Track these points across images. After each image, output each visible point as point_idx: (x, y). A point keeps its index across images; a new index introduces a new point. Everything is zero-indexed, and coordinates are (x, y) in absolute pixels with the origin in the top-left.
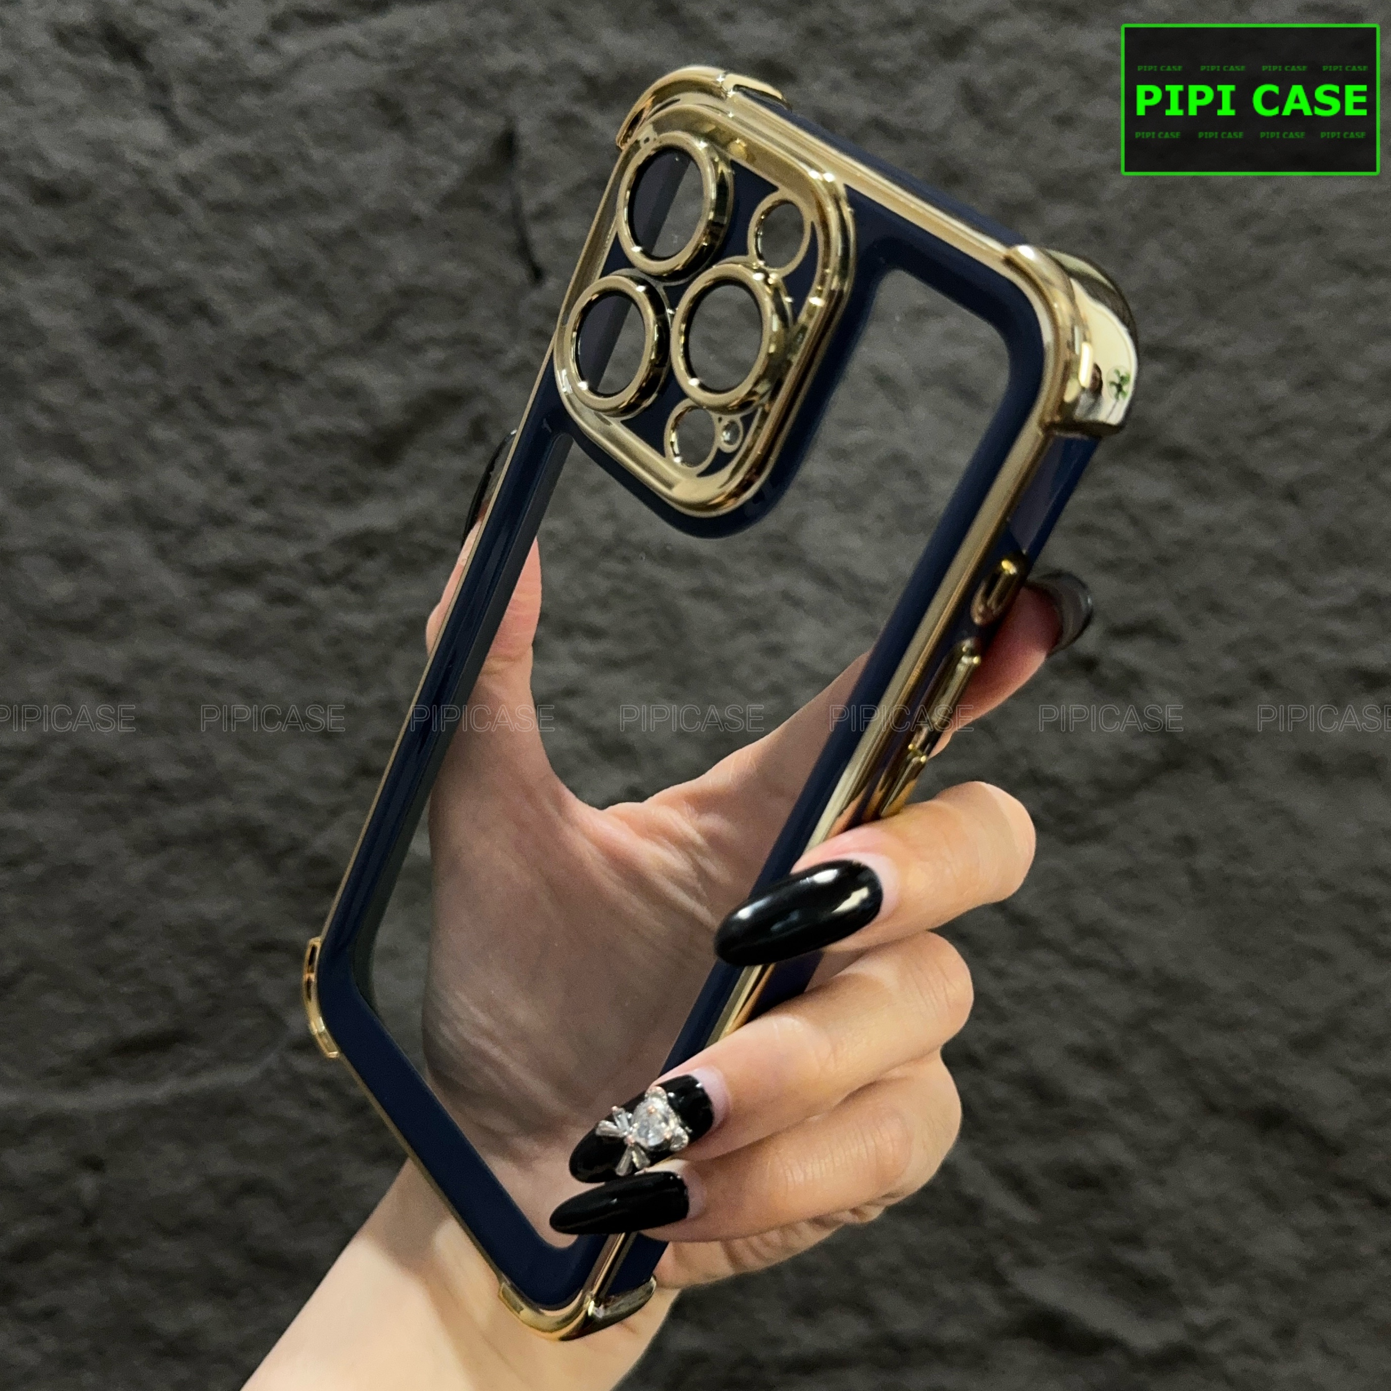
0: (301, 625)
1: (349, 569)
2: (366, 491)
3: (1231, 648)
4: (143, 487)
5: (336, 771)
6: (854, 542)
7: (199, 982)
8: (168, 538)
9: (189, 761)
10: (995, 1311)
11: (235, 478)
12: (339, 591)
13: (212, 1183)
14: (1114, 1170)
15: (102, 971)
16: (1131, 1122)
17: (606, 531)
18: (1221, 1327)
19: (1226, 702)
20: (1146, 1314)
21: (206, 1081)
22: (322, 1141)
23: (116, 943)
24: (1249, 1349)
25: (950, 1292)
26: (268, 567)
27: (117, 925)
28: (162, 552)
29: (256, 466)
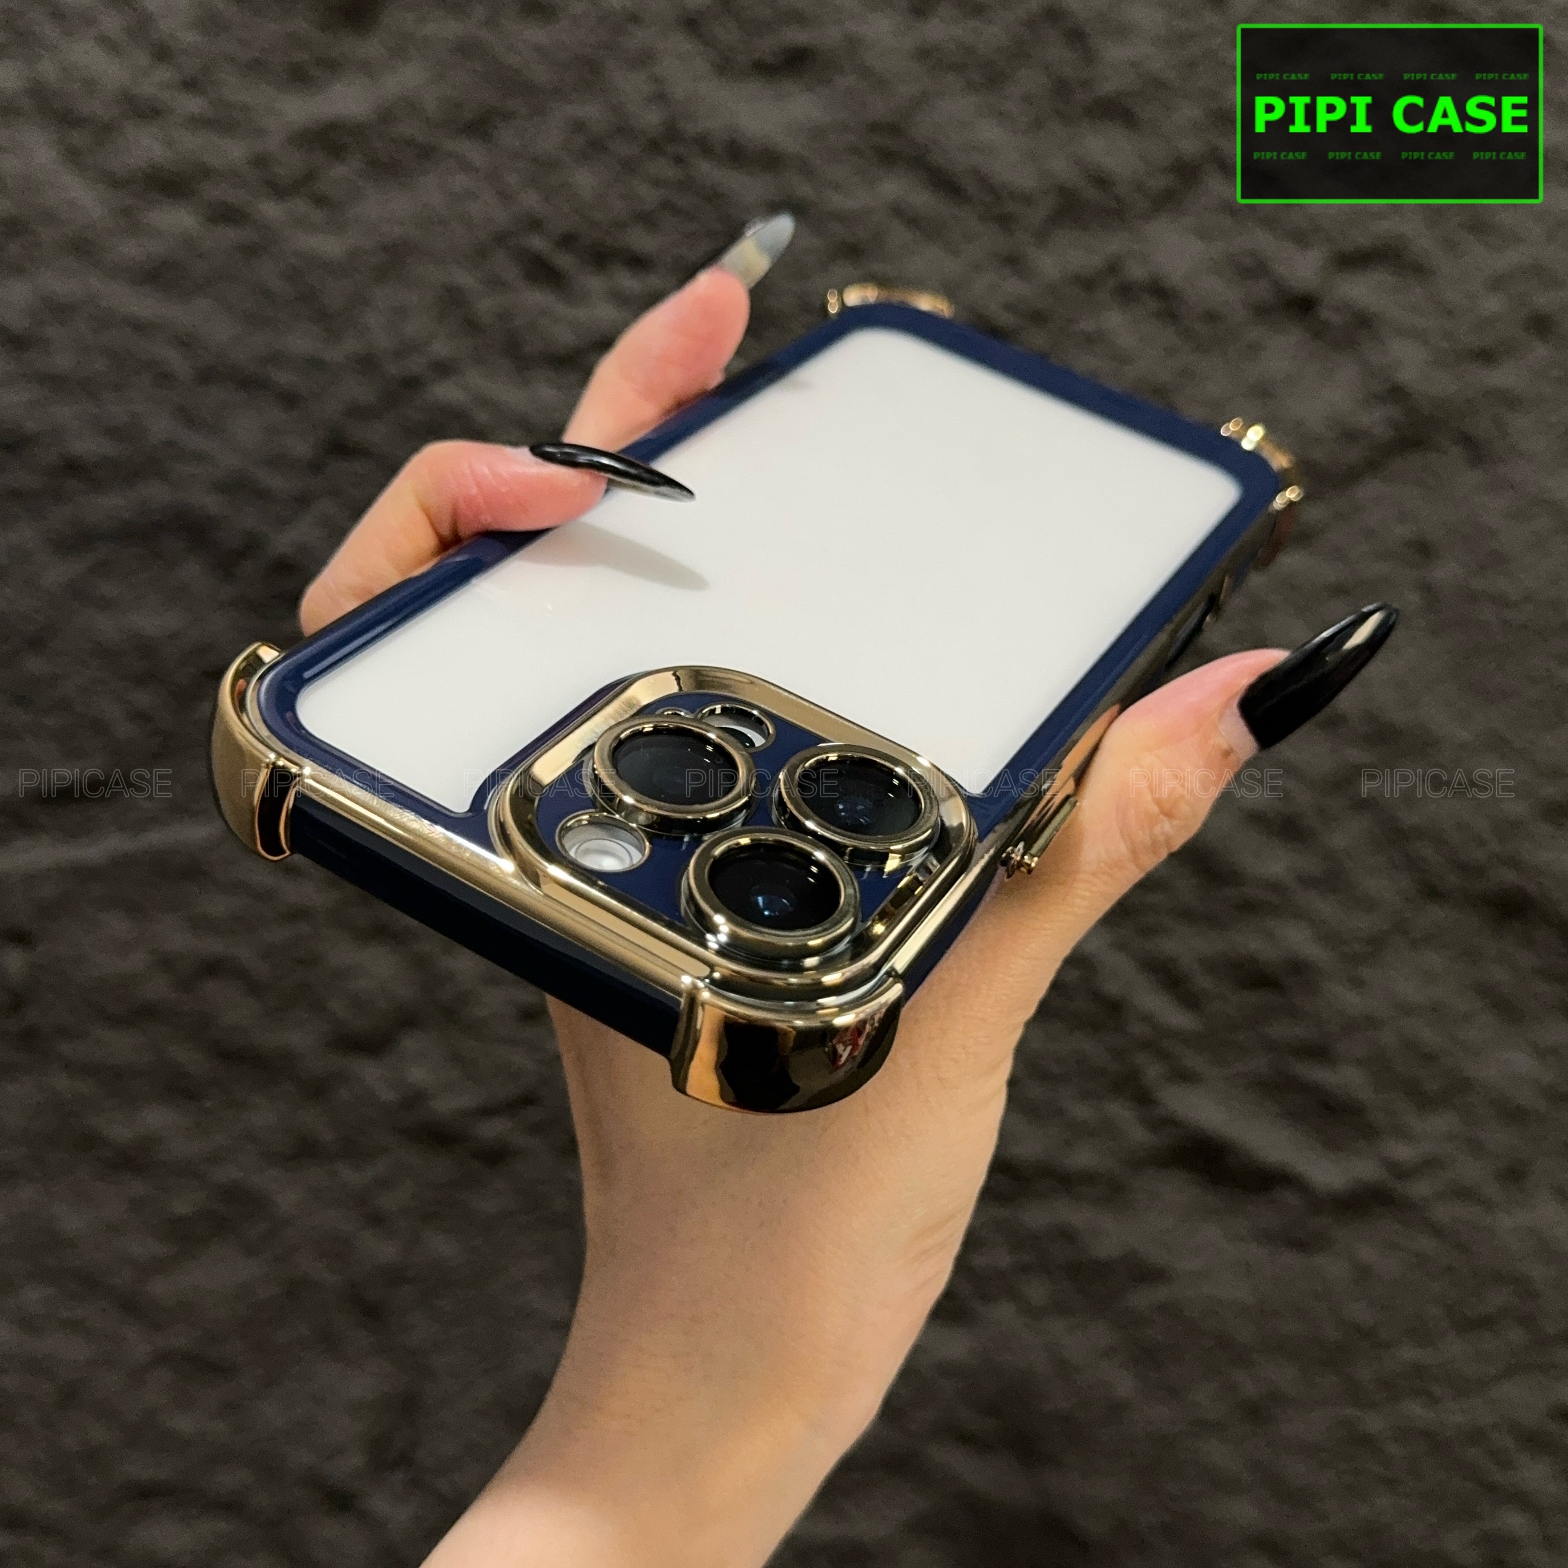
0: (250, 251)
1: (310, 177)
2: (332, 66)
3: (1497, 283)
4: (48, 70)
5: (302, 447)
6: (990, 132)
7: (140, 716)
8: (78, 137)
9: (113, 432)
10: (1138, 1135)
11: (162, 53)
12: (300, 206)
13: (166, 962)
14: (1298, 967)
15: (20, 700)
16: (1325, 907)
17: (652, 119)
18: (1430, 1164)
19: (1485, 356)
20: (1332, 1145)
21: (156, 838)
22: (298, 914)
23: (35, 665)
24: (1464, 1193)
25: (1081, 1111)
26: (206, 172)
27: (36, 643)
28: (73, 156)
29: (190, 37)
